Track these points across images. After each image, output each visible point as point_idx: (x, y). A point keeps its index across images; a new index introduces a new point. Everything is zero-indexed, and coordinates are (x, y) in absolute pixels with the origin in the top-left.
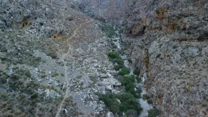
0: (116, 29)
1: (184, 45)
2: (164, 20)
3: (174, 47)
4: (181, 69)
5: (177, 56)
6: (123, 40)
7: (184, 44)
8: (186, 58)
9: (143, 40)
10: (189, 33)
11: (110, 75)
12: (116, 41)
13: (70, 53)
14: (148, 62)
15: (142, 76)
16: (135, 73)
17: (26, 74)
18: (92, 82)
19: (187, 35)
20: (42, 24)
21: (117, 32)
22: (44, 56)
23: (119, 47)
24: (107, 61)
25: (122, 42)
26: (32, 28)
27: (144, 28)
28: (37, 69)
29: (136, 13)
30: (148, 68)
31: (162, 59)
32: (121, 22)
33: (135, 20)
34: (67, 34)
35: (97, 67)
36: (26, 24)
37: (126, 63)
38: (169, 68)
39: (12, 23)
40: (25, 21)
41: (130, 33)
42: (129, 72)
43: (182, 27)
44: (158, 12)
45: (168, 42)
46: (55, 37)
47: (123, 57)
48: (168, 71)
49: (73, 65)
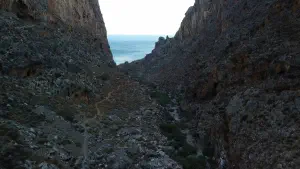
0: (173, 98)
1: (287, 97)
2: (246, 69)
3: (270, 102)
4: (288, 134)
5: (278, 114)
6: (184, 109)
7: (286, 94)
8: (293, 117)
9: (215, 104)
10: (292, 77)
11: (163, 154)
12: (172, 111)
13: (97, 119)
14: (226, 131)
15: (219, 156)
16: (206, 153)
17: (10, 135)
18: (130, 161)
19: (289, 80)
20: (58, 75)
21: (174, 101)
22: (51, 115)
23: (176, 119)
24: (157, 134)
25: (182, 111)
26: (40, 79)
27: (216, 85)
28: (32, 129)
29: (201, 67)
30: (227, 141)
31: (251, 122)
32: (179, 87)
33: (200, 77)
34: (98, 96)
35: (141, 139)
36: (34, 72)
37: (189, 140)
38: (265, 134)
39: (11, 67)
40: (32, 69)
41: (194, 96)
42: (195, 152)
43: (278, 69)
44: (234, 60)
45: (257, 96)
46: (76, 96)
47: (183, 132)
48: (265, 140)
49: (100, 134)
